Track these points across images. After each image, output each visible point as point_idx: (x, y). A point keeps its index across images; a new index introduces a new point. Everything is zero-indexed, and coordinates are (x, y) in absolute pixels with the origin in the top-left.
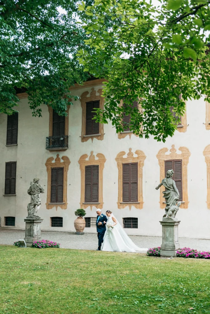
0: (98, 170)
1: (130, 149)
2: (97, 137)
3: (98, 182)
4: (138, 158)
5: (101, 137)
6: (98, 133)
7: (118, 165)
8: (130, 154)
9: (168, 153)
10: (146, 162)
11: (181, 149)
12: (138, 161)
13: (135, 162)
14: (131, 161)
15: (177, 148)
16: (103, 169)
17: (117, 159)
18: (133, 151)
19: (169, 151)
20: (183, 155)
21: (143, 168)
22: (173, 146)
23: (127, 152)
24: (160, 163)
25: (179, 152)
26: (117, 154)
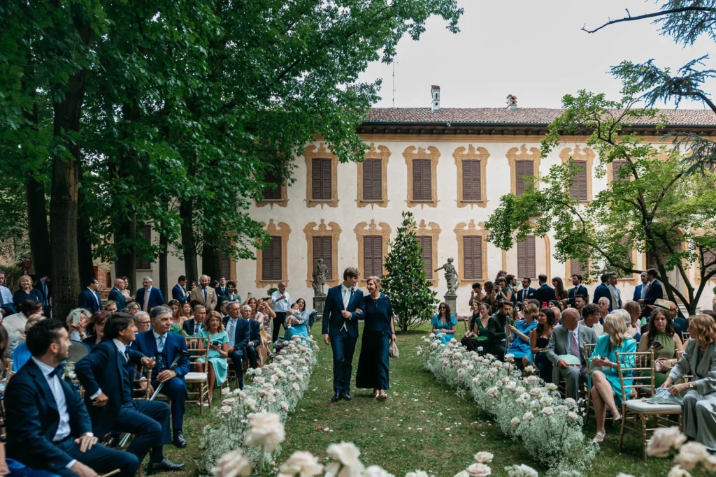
0: (280, 241)
1: (322, 221)
2: (279, 203)
3: (281, 256)
4: (332, 231)
5: (284, 203)
6: (280, 198)
7: (307, 238)
8: (322, 225)
9: (367, 228)
10: (342, 236)
11: (381, 224)
12: (333, 234)
13: (328, 235)
14: (323, 234)
15: (377, 223)
16: (287, 241)
17: (305, 231)
18: (326, 223)
19: (368, 226)
20: (383, 231)
21: (338, 243)
22: (373, 221)
23: (319, 223)
24: (358, 239)
25: (379, 228)
26: (306, 224)
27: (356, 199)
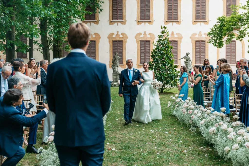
0: (95, 43)
1: (118, 32)
2: (94, 22)
3: (95, 51)
4: (123, 37)
5: (97, 23)
6: (95, 19)
7: (109, 41)
8: (118, 35)
9: (142, 36)
10: (128, 40)
11: (150, 34)
12: (123, 39)
13: (121, 40)
14: (118, 39)
15: (147, 33)
16: (98, 43)
17: (108, 37)
18: (120, 33)
19: (142, 35)
20: (151, 38)
21: (126, 44)
22: (145, 32)
23: (116, 33)
24: (137, 42)
25: (148, 36)
26: (109, 34)
27: (136, 20)
